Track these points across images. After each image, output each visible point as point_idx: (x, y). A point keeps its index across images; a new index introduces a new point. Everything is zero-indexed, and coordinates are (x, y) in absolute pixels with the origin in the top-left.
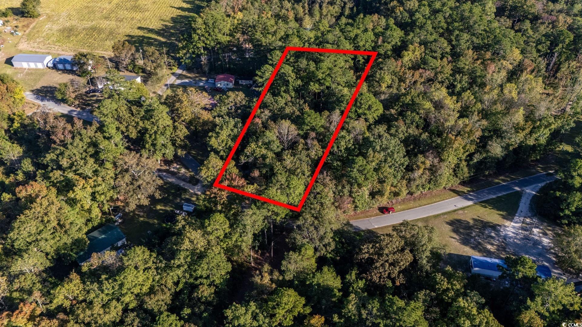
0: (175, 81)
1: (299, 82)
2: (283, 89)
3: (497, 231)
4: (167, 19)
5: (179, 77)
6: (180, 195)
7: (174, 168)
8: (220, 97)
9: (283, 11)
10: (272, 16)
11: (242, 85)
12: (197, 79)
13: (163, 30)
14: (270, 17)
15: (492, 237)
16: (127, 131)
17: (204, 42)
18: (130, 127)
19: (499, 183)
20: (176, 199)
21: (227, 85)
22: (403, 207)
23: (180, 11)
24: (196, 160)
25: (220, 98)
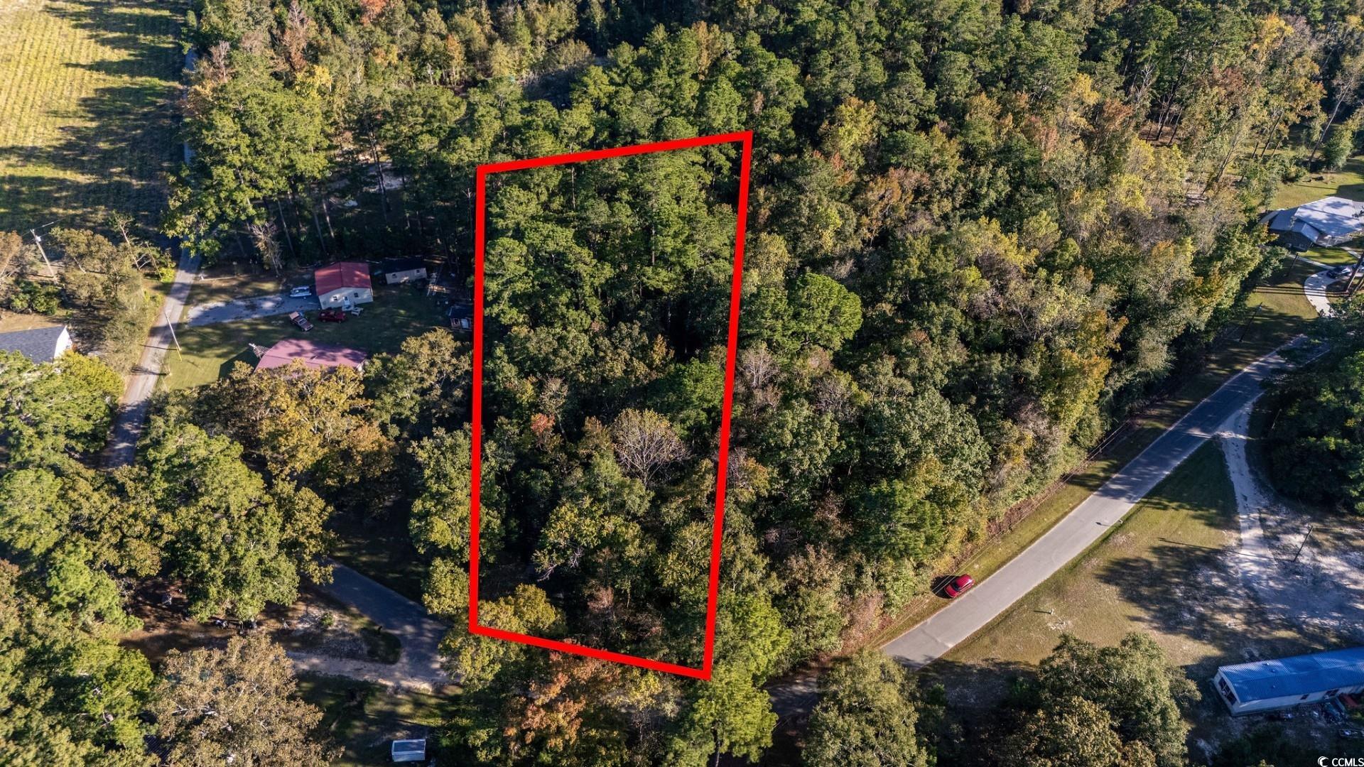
0: (184, 313)
1: (608, 271)
2: (564, 299)
3: (1221, 568)
4: (72, 108)
5: (191, 295)
6: (358, 713)
7: (301, 620)
8: (385, 361)
9: (429, 38)
10: (401, 58)
11: (396, 285)
12: (248, 290)
13: (69, 146)
14: (395, 61)
15: (1221, 591)
16: (122, 557)
17: (254, 185)
18: (134, 543)
19: (1157, 431)
20: (350, 726)
21: (356, 295)
22: (986, 562)
23: (102, 75)
24: (355, 567)
25: (384, 365)
